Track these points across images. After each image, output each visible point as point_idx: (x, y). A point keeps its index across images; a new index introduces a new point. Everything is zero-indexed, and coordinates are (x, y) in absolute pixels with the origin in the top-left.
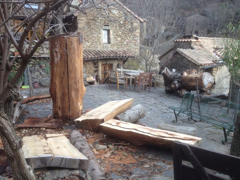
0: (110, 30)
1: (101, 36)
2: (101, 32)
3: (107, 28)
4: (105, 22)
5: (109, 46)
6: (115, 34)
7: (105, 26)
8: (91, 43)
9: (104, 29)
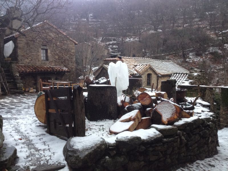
0: (48, 49)
1: (39, 54)
2: (39, 51)
3: (45, 48)
4: (43, 42)
5: (47, 62)
6: (52, 53)
7: (43, 46)
8: (30, 60)
9: (42, 49)
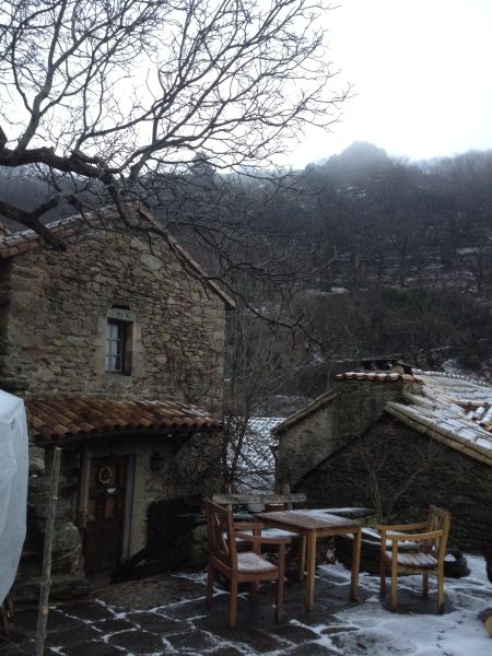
0: (131, 323)
1: (98, 342)
2: (100, 330)
3: (123, 315)
4: (115, 292)
5: (126, 382)
6: (147, 339)
7: (114, 306)
8: (59, 369)
9: (111, 321)
